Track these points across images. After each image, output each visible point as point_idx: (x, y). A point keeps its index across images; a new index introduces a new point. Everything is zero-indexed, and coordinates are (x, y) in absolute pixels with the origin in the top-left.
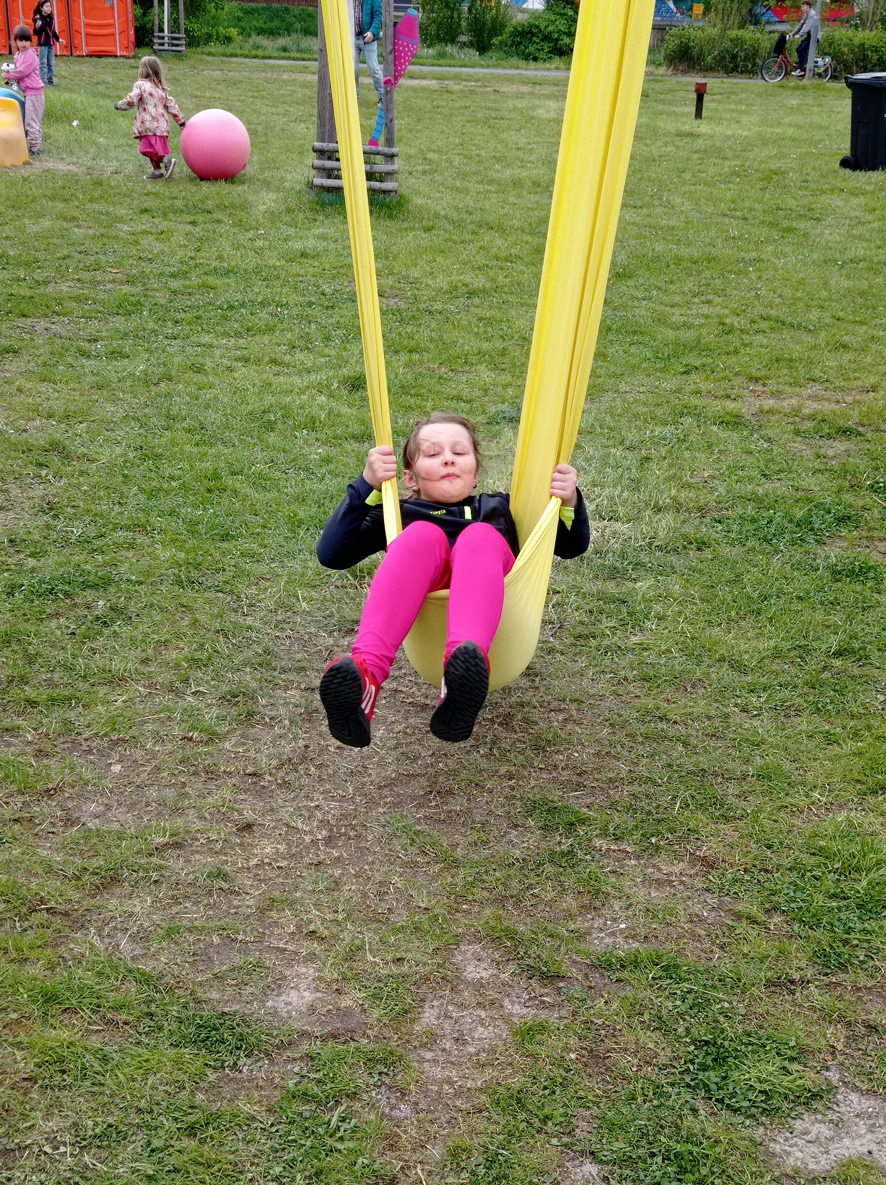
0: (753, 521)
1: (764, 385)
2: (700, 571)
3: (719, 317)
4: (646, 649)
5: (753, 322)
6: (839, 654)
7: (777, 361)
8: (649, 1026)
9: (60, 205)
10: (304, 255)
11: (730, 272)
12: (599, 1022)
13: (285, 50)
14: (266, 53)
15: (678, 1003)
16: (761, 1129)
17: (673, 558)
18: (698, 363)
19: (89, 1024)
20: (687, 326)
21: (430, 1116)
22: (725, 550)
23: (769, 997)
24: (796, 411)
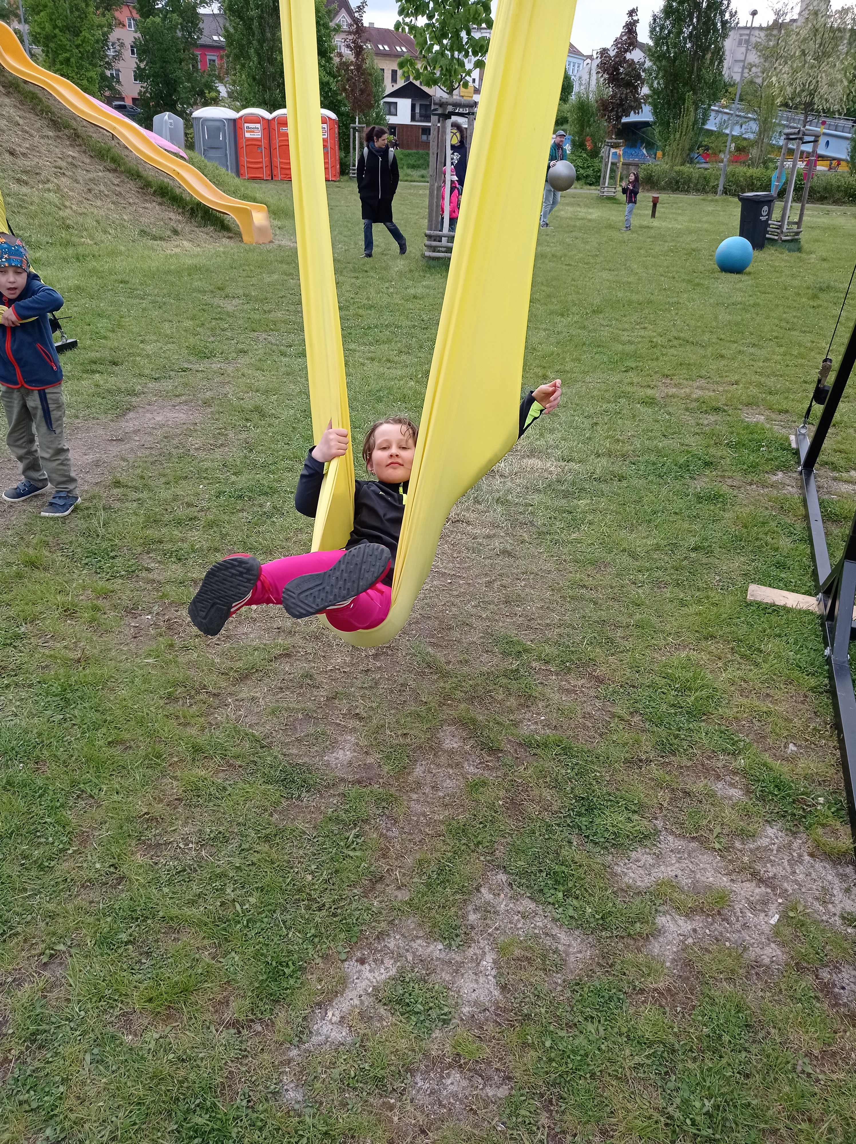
0: (654, 464)
1: (671, 379)
2: (618, 495)
3: (650, 337)
4: (579, 543)
5: (670, 341)
6: (695, 549)
7: (681, 365)
8: (550, 785)
9: (285, 267)
10: (415, 297)
11: (660, 310)
12: (520, 781)
13: (423, 177)
14: (413, 179)
15: (569, 771)
16: (610, 857)
17: (603, 486)
18: (633, 366)
19: (219, 766)
20: (630, 342)
21: (409, 837)
22: (635, 482)
23: (625, 770)
24: (688, 397)
